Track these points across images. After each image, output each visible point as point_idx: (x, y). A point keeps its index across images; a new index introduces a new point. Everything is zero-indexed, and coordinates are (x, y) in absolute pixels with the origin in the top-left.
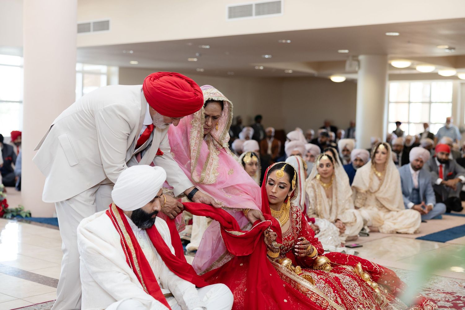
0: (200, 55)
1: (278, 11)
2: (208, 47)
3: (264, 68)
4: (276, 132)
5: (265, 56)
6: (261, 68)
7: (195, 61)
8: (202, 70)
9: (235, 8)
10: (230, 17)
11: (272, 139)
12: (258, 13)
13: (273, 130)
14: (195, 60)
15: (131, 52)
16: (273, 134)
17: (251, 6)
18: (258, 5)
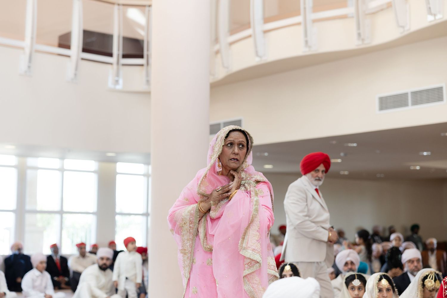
0: (346, 155)
1: (440, 98)
2: (355, 145)
3: (421, 168)
4: (438, 244)
5: (423, 153)
6: (418, 168)
7: (339, 163)
8: (346, 173)
9: (386, 98)
10: (382, 108)
11: (435, 252)
12: (415, 103)
13: (435, 241)
14: (339, 161)
15: (266, 154)
16: (435, 246)
17: (406, 94)
18: (414, 93)
